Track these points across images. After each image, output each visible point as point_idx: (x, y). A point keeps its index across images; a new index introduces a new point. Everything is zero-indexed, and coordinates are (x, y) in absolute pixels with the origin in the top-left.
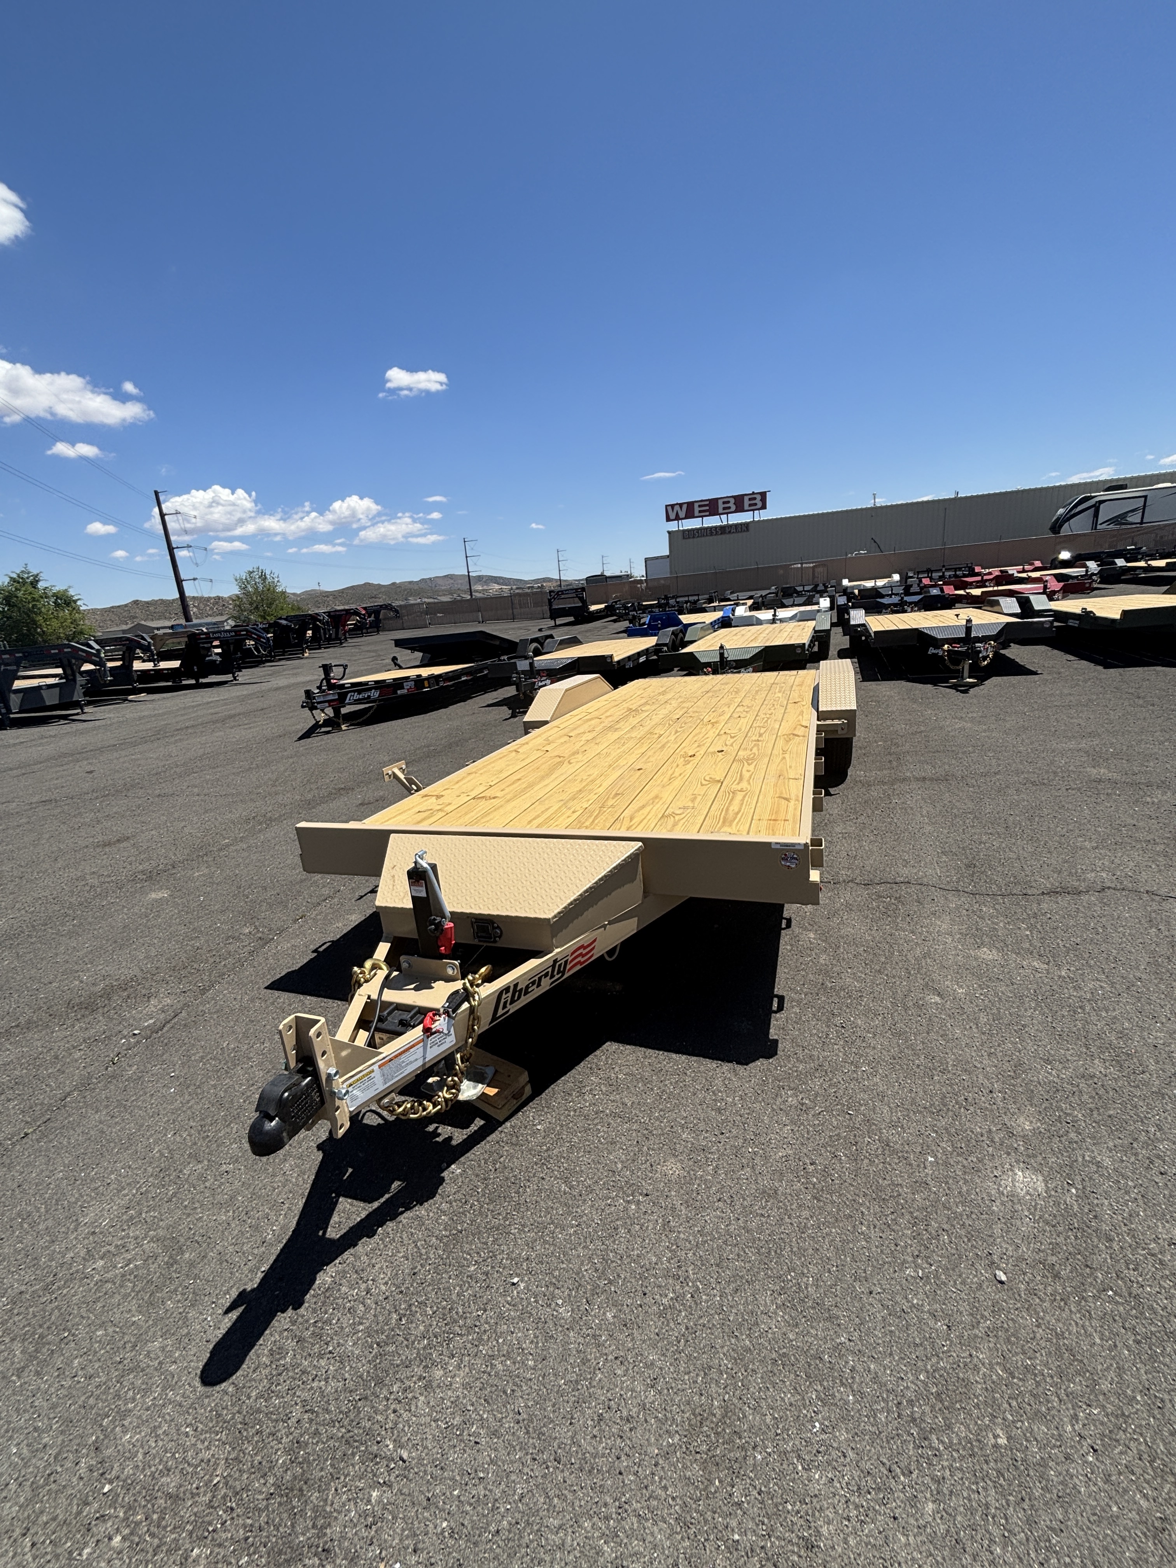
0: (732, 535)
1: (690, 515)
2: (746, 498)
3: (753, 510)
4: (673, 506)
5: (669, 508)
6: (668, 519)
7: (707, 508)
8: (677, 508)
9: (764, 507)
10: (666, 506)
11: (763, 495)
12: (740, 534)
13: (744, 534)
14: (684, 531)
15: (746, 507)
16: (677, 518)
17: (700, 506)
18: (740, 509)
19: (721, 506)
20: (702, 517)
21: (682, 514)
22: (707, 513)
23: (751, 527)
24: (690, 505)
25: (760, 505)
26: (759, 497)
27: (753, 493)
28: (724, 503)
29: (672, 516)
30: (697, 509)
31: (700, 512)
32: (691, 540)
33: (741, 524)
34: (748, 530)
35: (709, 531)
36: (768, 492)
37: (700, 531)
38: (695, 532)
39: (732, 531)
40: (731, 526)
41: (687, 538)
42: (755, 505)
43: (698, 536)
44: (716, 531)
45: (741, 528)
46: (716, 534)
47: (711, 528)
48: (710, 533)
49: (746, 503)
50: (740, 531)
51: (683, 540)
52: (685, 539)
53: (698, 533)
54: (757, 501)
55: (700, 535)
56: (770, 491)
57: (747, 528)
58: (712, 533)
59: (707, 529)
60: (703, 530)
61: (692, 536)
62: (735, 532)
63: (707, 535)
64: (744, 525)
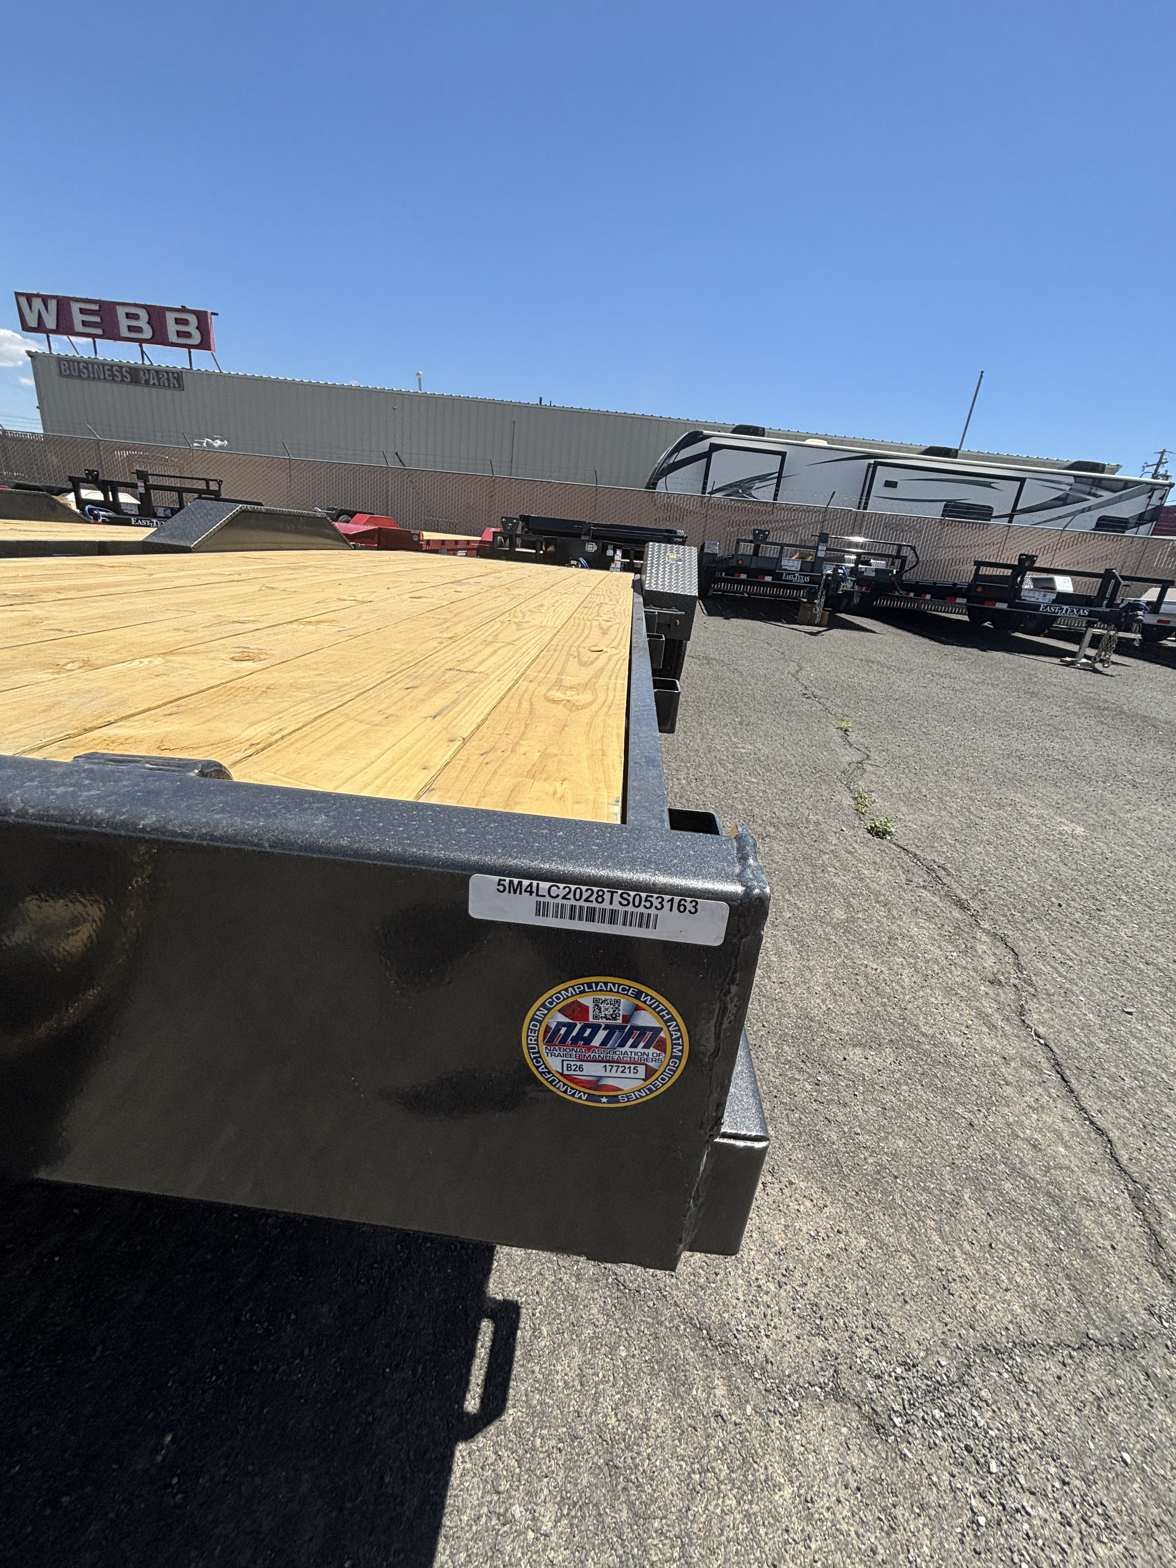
0: (154, 390)
1: (64, 327)
2: (170, 317)
3: (189, 347)
4: (29, 297)
5: (23, 301)
6: (25, 327)
7: (97, 319)
8: (37, 304)
9: (204, 344)
10: (17, 294)
11: (202, 318)
12: (169, 392)
13: (177, 392)
14: (60, 360)
15: (173, 338)
16: (41, 328)
17: (82, 311)
18: (160, 338)
19: (124, 323)
20: (93, 336)
21: (50, 322)
22: (99, 332)
23: (186, 381)
24: (63, 303)
25: (196, 339)
26: (192, 319)
27: (184, 310)
28: (128, 316)
29: (33, 322)
30: (78, 318)
31: (84, 323)
32: (77, 382)
33: (167, 372)
34: (181, 387)
35: (109, 370)
36: (213, 314)
37: (90, 367)
38: (81, 367)
39: (152, 382)
40: (149, 371)
41: (71, 376)
42: (188, 335)
43: (89, 377)
44: (123, 376)
45: (168, 379)
46: (122, 381)
47: (112, 366)
48: (109, 375)
49: (172, 328)
50: (166, 384)
51: (63, 380)
52: (66, 376)
53: (87, 368)
54: (192, 328)
55: (92, 375)
56: (216, 314)
57: (178, 381)
58: (113, 376)
59: (103, 364)
60: (96, 366)
61: (77, 374)
62: (157, 383)
63: (105, 379)
64: (173, 373)
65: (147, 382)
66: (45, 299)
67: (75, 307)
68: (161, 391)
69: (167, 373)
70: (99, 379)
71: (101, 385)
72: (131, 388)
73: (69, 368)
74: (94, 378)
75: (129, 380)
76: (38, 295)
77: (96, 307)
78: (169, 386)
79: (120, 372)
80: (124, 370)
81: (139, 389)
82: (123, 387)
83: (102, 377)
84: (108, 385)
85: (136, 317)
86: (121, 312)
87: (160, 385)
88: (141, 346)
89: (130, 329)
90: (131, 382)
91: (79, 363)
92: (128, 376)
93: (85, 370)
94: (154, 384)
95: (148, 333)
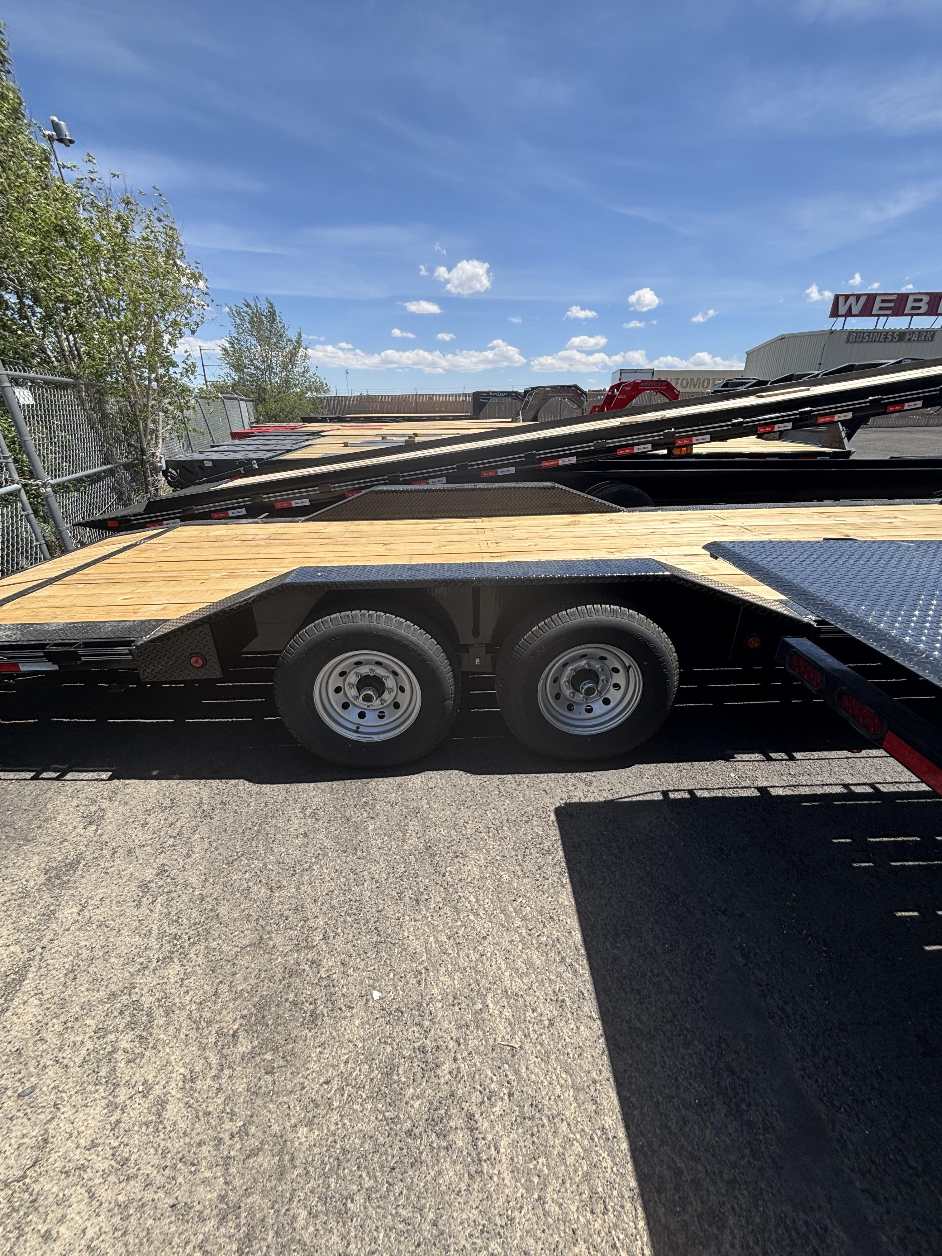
0: (913, 344)
1: (865, 311)
4: (847, 297)
5: (841, 299)
6: (834, 313)
7: (891, 305)
8: (852, 300)
10: (838, 296)
12: (921, 344)
14: (849, 331)
16: (847, 314)
17: (883, 301)
18: (931, 311)
19: (910, 305)
20: (882, 316)
21: (855, 310)
22: (888, 312)
23: (937, 336)
24: (871, 298)
28: (915, 301)
29: (841, 310)
30: (877, 304)
31: (881, 308)
35: (883, 335)
37: (872, 335)
39: (913, 338)
40: (914, 332)
43: (867, 340)
44: (893, 337)
45: (926, 336)
46: (892, 340)
47: (888, 332)
48: (883, 338)
50: (923, 339)
53: (869, 336)
55: (869, 339)
57: (932, 336)
58: (886, 338)
59: (881, 332)
60: (875, 334)
61: (860, 340)
62: (916, 340)
63: (878, 340)
64: (930, 332)
65: (909, 340)
66: (858, 297)
69: (927, 332)
70: (875, 341)
71: (873, 345)
72: (897, 344)
73: (855, 336)
74: (871, 341)
75: (897, 340)
76: (853, 295)
77: (894, 298)
78: (925, 340)
79: (892, 335)
80: (895, 334)
81: (902, 344)
82: (891, 344)
84: (881, 344)
85: (921, 301)
87: (918, 340)
89: (912, 308)
91: (863, 332)
92: (897, 337)
93: (865, 337)
94: (914, 340)
95: (923, 310)
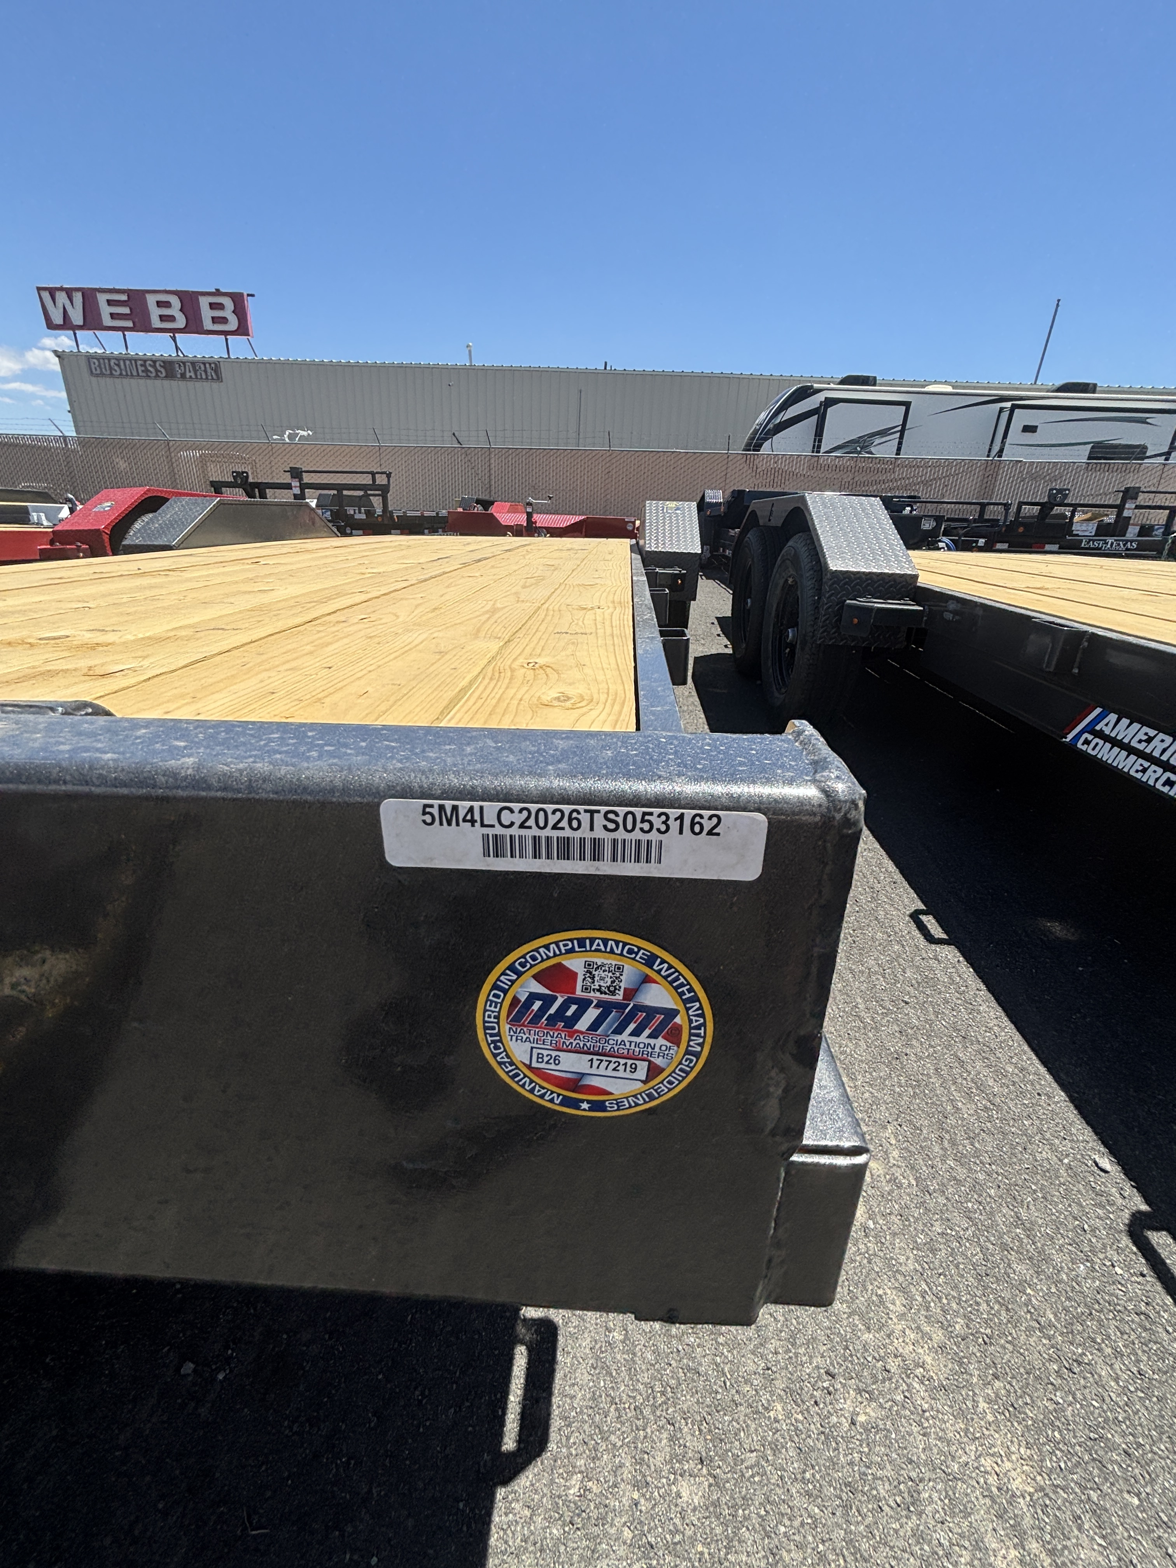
0: (190, 384)
1: (92, 321)
2: (204, 302)
3: (226, 333)
4: (52, 292)
5: (46, 296)
6: (51, 325)
7: (126, 310)
8: (62, 297)
9: (243, 330)
10: (39, 289)
11: (238, 299)
12: (206, 385)
13: (215, 385)
14: (89, 357)
15: (208, 325)
16: (67, 325)
17: (110, 303)
18: (194, 326)
19: (155, 313)
20: (123, 329)
21: (77, 317)
22: (129, 324)
23: (225, 371)
24: (89, 296)
25: (233, 324)
26: (228, 303)
27: (218, 293)
28: (159, 304)
29: (58, 319)
30: (106, 311)
31: (113, 316)
32: (109, 381)
33: (204, 362)
34: (219, 378)
35: (141, 365)
36: (248, 295)
37: (122, 363)
38: (112, 364)
39: (188, 375)
40: (184, 363)
41: (102, 375)
42: (224, 320)
43: (121, 374)
44: (157, 371)
45: (205, 371)
46: (157, 376)
47: (145, 361)
48: (143, 371)
49: (207, 314)
50: (204, 377)
51: (94, 379)
52: (97, 375)
53: (118, 365)
54: (228, 312)
55: (124, 373)
56: (252, 295)
57: (216, 372)
58: (146, 371)
59: (134, 360)
60: (128, 362)
61: (108, 372)
62: (193, 376)
63: (138, 375)
64: (210, 364)
65: (183, 376)
66: (69, 292)
67: (102, 298)
68: (198, 384)
69: (204, 364)
70: (132, 375)
71: (133, 382)
72: (166, 383)
73: (99, 366)
74: (127, 375)
75: (164, 374)
76: (61, 289)
77: (124, 297)
78: (207, 378)
79: (154, 366)
80: (158, 364)
81: (174, 383)
82: (158, 382)
83: (135, 373)
84: (142, 382)
85: (167, 305)
86: (151, 300)
87: (197, 378)
88: (174, 339)
89: (162, 318)
90: (166, 377)
91: (109, 360)
92: (163, 370)
93: (116, 368)
94: (191, 377)
95: (181, 321)
